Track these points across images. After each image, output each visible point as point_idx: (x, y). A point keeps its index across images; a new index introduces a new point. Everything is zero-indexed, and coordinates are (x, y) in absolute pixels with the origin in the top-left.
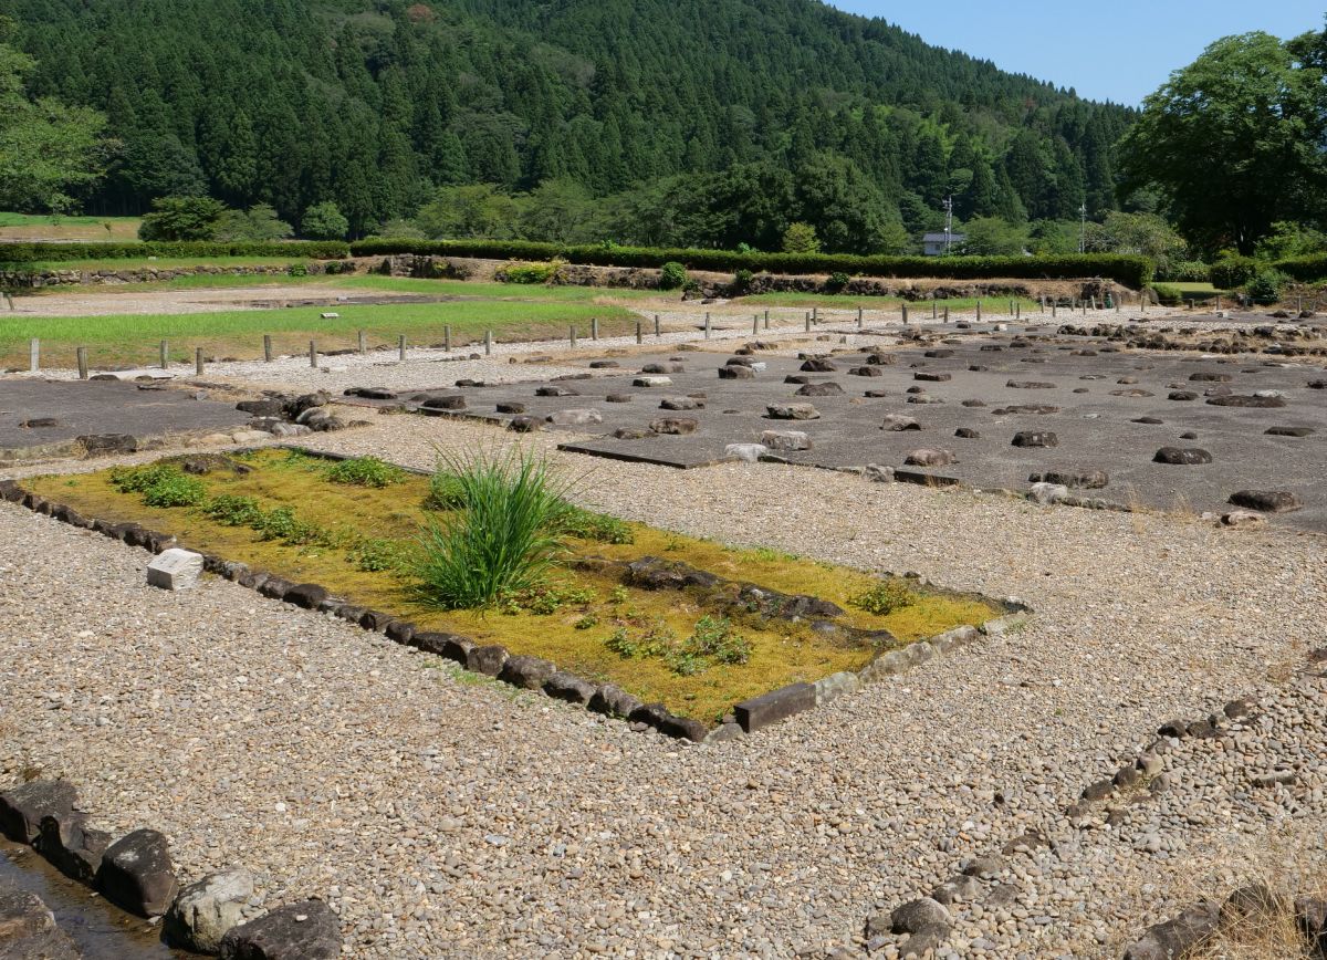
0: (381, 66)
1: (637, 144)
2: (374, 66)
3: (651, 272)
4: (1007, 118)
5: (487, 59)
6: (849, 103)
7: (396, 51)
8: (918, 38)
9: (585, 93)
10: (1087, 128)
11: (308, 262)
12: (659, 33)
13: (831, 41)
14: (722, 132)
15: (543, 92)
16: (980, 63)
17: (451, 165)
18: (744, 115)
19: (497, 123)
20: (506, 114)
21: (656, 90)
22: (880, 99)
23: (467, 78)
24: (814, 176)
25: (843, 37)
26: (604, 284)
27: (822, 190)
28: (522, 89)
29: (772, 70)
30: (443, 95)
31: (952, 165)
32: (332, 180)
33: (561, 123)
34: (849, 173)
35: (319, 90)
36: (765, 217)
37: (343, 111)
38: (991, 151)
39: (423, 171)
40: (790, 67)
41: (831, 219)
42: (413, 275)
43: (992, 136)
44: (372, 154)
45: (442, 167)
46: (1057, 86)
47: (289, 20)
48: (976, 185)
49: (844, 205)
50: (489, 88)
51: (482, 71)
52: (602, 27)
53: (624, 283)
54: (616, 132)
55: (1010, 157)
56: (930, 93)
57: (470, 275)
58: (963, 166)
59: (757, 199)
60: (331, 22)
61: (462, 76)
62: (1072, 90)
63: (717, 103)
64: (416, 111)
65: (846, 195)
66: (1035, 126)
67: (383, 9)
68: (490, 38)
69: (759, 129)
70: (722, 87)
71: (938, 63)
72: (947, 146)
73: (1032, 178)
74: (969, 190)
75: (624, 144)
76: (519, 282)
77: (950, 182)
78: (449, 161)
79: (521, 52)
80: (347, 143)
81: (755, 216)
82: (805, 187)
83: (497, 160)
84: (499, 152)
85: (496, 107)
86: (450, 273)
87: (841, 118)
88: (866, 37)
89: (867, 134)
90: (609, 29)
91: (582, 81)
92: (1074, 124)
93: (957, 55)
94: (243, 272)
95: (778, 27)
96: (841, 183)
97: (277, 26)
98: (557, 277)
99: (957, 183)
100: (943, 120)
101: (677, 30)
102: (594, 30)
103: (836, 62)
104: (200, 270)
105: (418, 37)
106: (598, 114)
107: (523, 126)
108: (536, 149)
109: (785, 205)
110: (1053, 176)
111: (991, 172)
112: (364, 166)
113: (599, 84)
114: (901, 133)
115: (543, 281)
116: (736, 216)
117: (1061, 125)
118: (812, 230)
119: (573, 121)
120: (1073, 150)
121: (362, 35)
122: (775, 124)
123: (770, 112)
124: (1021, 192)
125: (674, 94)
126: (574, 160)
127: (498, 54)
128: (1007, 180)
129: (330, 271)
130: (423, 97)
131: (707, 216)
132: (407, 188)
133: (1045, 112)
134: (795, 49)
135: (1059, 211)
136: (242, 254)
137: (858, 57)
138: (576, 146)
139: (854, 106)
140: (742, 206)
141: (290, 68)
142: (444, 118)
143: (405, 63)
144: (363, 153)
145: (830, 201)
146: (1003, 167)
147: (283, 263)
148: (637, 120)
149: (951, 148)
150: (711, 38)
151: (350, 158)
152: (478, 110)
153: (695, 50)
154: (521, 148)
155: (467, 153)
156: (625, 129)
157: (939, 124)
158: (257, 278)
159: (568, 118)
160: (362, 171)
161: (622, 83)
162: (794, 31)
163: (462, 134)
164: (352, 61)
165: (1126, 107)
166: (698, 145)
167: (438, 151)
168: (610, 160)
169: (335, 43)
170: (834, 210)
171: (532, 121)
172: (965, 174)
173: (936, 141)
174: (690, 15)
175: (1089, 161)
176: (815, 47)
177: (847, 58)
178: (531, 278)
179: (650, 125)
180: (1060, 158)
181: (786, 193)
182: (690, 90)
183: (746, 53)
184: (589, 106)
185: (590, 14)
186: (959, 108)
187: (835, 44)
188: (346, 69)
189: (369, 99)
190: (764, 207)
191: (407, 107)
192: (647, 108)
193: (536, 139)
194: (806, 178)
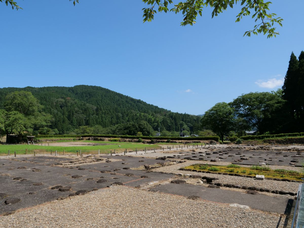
0: (62, 107)
1: (104, 119)
2: (61, 107)
3: (136, 139)
4: (162, 115)
5: (79, 106)
6: (137, 113)
7: (65, 104)
8: (146, 102)
9: (95, 111)
10: (175, 116)
11: (76, 138)
12: (105, 102)
13: (132, 103)
14: (117, 117)
15: (88, 111)
16: (156, 106)
17: (74, 123)
18: (120, 115)
19: (81, 116)
20: (82, 114)
21: (106, 111)
22: (141, 112)
23: (76, 109)
24: (141, 124)
25: (134, 102)
26: (128, 142)
27: (143, 126)
28: (85, 111)
29: (123, 107)
30: (73, 111)
31: (154, 122)
32: (55, 125)
33: (91, 116)
34: (147, 124)
35: (53, 111)
36: (133, 131)
37: (57, 114)
38: (160, 120)
39: (70, 124)
40: (126, 107)
41: (144, 131)
42: (94, 140)
43: (160, 118)
44: (62, 121)
45: (72, 123)
46: (168, 110)
47: (48, 100)
48: (158, 126)
49: (147, 129)
50: (80, 110)
51: (79, 108)
52: (97, 101)
53: (131, 141)
54: (100, 117)
55: (163, 121)
56: (150, 111)
57: (104, 140)
58: (155, 123)
59: (132, 128)
60: (54, 100)
61: (76, 108)
62: (170, 110)
63: (116, 113)
64: (68, 114)
65: (147, 127)
66: (166, 116)
67: (62, 98)
68: (79, 103)
69: (123, 117)
70: (116, 110)
71: (149, 106)
72: (153, 119)
73: (167, 125)
74: (157, 126)
75: (102, 119)
76: (113, 141)
77: (154, 125)
78: (74, 122)
79: (84, 105)
80: (58, 119)
81: (131, 131)
82: (140, 126)
83: (81, 122)
84: (82, 121)
85: (81, 113)
86: (101, 140)
87: (136, 115)
88: (138, 102)
89: (140, 117)
90: (98, 101)
91: (94, 109)
92: (172, 116)
93: (152, 105)
94: (67, 140)
95: (124, 101)
96: (146, 125)
97: (46, 100)
98: (120, 141)
99: (155, 125)
100: (152, 115)
101: (108, 101)
102: (95, 101)
103: (133, 106)
104: (61, 139)
105: (68, 102)
106: (97, 115)
107: (85, 116)
108: (88, 120)
109: (137, 129)
110: (170, 124)
111: (160, 124)
112: (60, 123)
113: (97, 110)
114: (146, 117)
115: (117, 141)
116: (128, 131)
117: (170, 116)
118: (141, 133)
119: (93, 116)
120: (172, 120)
121: (59, 102)
122: (125, 116)
123: (125, 114)
124: (165, 127)
125: (109, 111)
126: (94, 122)
127: (81, 105)
128: (163, 125)
129: (79, 139)
130: (69, 112)
131: (123, 131)
132: (67, 126)
133: (167, 114)
134: (127, 104)
135: (171, 130)
136: (66, 137)
137: (137, 105)
138: (94, 120)
139: (138, 113)
140: (129, 129)
141: (49, 107)
142: (73, 115)
143: (66, 107)
144: (60, 121)
145: (144, 128)
146: (162, 123)
147: (72, 138)
148: (103, 115)
149: (153, 120)
150: (113, 102)
151: (58, 121)
152: (78, 114)
153: (111, 104)
154: (85, 120)
155: (77, 120)
156: (102, 117)
157: (151, 116)
158: (69, 141)
159: (92, 115)
160: (60, 124)
161: (101, 109)
162: (126, 101)
163: (76, 118)
164: (58, 106)
165: (180, 113)
166: (113, 120)
167: (72, 120)
168: (100, 122)
169: (55, 104)
170: (145, 130)
171: (87, 116)
172: (156, 124)
173: (151, 119)
174: (110, 99)
175: (175, 122)
176: (130, 104)
177: (135, 106)
178: (115, 141)
179: (106, 116)
180: (171, 121)
181: (137, 127)
182: (112, 111)
183: (119, 105)
184: (96, 113)
185: (95, 99)
186: (154, 114)
187: (133, 104)
188: (57, 107)
189: (61, 112)
190: (133, 129)
191: (67, 113)
192: (105, 113)
193: (87, 119)
194: (140, 125)
